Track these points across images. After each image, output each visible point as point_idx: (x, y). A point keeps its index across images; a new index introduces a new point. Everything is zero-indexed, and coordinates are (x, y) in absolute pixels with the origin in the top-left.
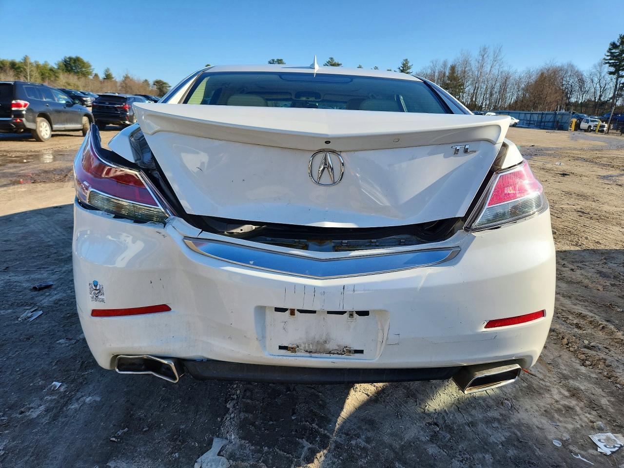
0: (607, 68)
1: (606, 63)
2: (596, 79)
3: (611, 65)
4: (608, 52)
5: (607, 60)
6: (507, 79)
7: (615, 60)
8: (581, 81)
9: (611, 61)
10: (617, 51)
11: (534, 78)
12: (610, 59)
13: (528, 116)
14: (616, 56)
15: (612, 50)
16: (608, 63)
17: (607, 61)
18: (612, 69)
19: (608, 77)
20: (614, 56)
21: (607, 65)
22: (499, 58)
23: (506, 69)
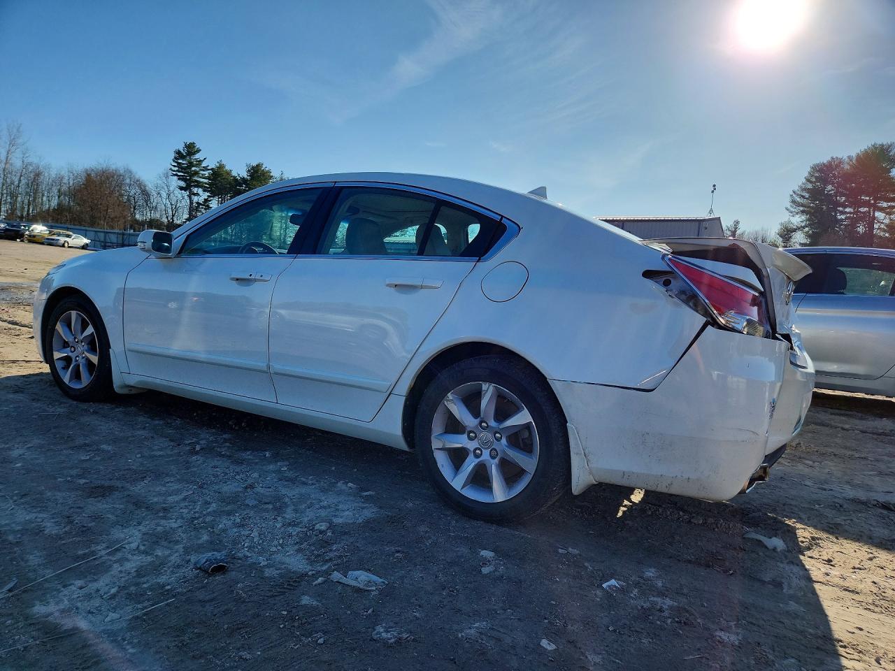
0: (175, 182)
1: (175, 175)
2: (165, 194)
3: (180, 178)
4: (174, 161)
5: (174, 171)
6: (38, 175)
7: (184, 173)
8: (146, 194)
9: (179, 174)
10: (184, 162)
11: (82, 180)
12: (179, 172)
13: (102, 236)
14: (185, 169)
15: (178, 159)
16: (176, 175)
17: (174, 173)
18: (182, 184)
19: (178, 193)
20: (182, 168)
21: (176, 178)
22: (20, 141)
23: (33, 159)
